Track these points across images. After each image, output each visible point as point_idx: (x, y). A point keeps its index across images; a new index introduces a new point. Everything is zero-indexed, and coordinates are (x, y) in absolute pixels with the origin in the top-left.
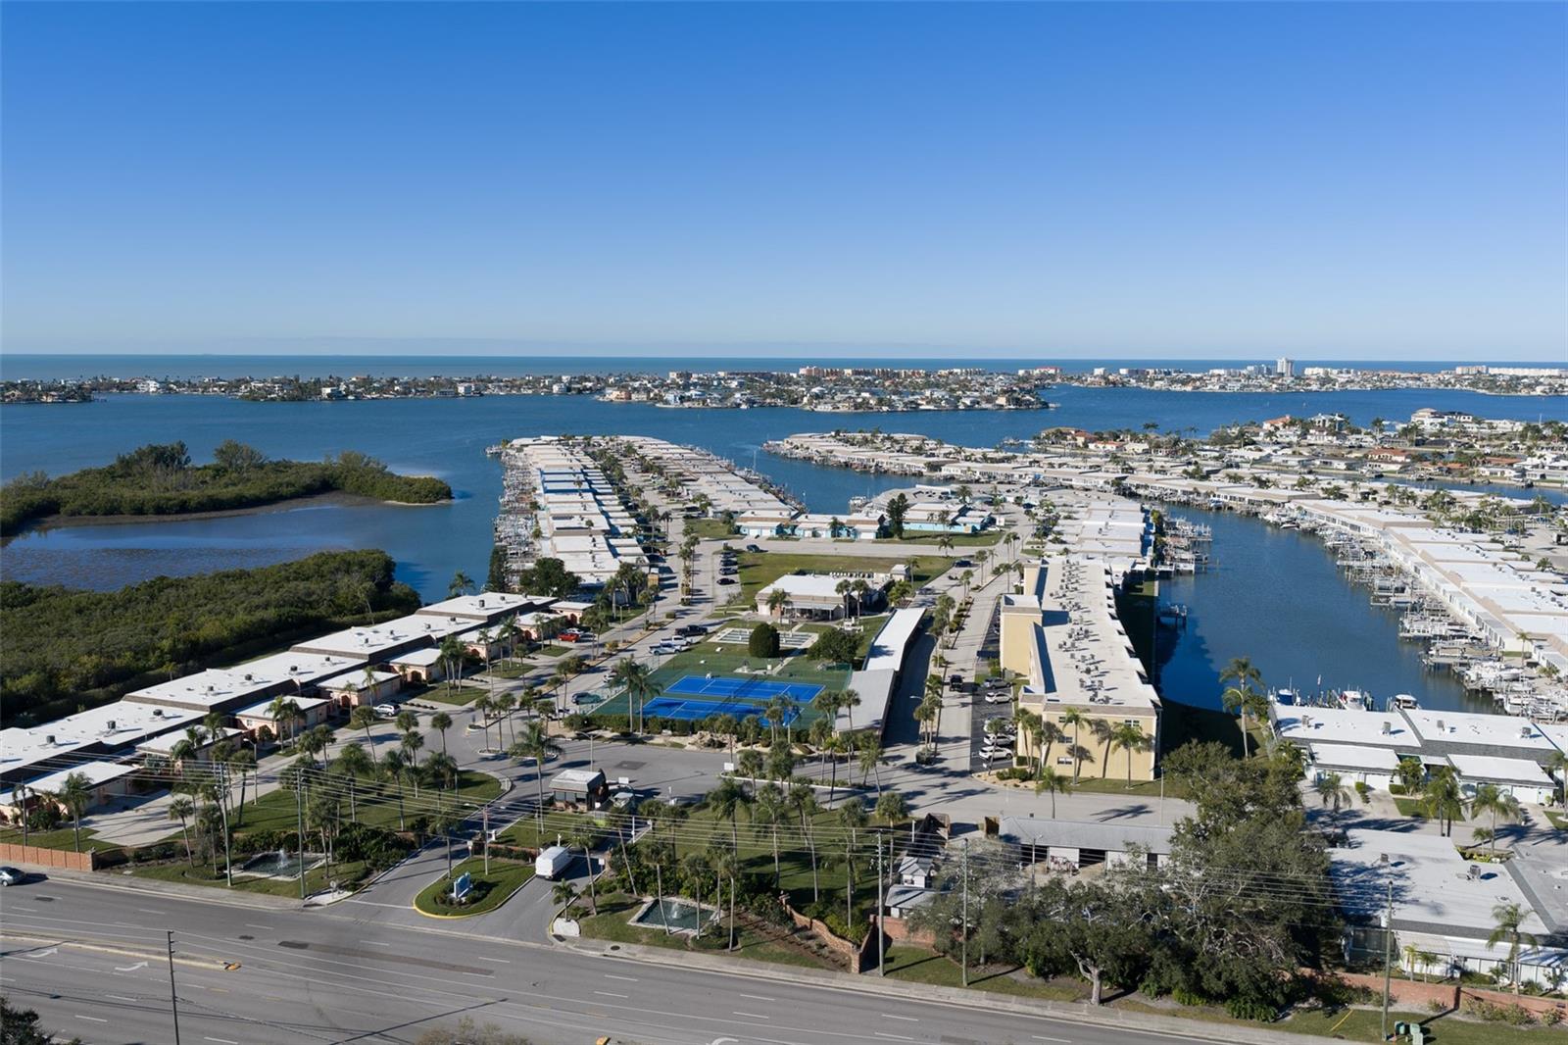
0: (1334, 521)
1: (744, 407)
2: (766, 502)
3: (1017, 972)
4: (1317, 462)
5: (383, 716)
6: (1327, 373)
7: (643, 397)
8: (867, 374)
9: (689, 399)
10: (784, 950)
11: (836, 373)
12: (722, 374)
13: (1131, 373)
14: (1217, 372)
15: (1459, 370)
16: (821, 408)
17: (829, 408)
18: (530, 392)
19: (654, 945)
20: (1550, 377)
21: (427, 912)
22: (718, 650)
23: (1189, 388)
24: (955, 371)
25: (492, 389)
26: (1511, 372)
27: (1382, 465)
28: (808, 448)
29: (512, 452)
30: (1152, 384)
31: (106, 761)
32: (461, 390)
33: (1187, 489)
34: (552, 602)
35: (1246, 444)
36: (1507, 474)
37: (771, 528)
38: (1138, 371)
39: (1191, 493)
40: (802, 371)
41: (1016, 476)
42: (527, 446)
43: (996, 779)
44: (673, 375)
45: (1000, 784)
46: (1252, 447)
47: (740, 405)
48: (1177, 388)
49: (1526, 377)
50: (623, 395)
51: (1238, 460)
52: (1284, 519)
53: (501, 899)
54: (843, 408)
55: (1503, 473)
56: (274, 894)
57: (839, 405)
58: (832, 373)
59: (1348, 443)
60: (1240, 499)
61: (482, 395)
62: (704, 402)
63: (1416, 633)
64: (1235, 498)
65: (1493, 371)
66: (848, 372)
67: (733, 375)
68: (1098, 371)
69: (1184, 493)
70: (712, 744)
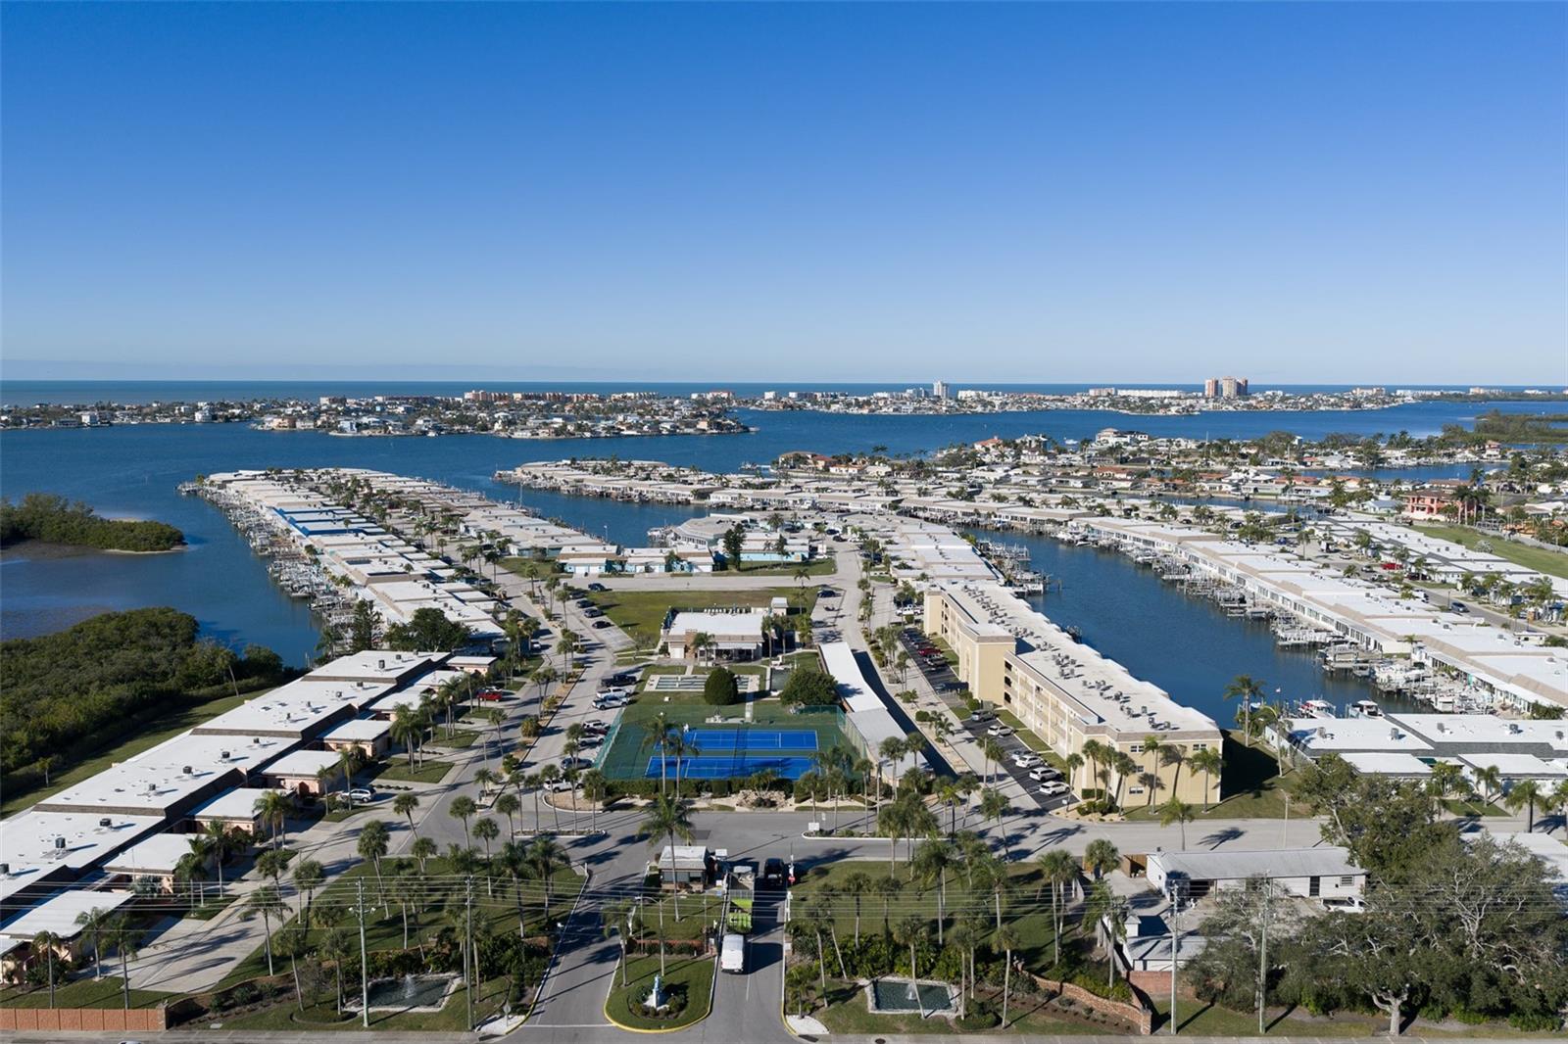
0: (1125, 537)
1: (432, 434)
2: (570, 536)
3: (1294, 1012)
4: (1054, 481)
5: (357, 803)
6: (978, 396)
7: (310, 425)
8: (539, 398)
9: (367, 426)
10: (1055, 1020)
11: (505, 398)
12: (380, 399)
13: (801, 396)
14: (880, 395)
15: (1092, 392)
16: (518, 435)
17: (527, 435)
18: (168, 420)
19: (919, 1032)
20: (1172, 398)
21: (637, 1027)
22: (667, 699)
23: (865, 411)
24: (629, 394)
25: (120, 419)
26: (1137, 393)
27: (1114, 483)
28: (552, 478)
29: (214, 489)
30: (828, 407)
31: (80, 889)
32: (86, 419)
33: (966, 510)
34: (448, 658)
35: (978, 465)
36: (1224, 489)
37: (600, 565)
38: (806, 393)
39: (972, 514)
40: (468, 396)
41: (791, 502)
42: (231, 481)
43: (1079, 815)
44: (324, 401)
45: (1084, 820)
46: (985, 468)
47: (427, 432)
48: (854, 411)
49: (1152, 398)
50: (286, 422)
51: (980, 480)
52: (1077, 537)
53: (706, 1002)
54: (543, 434)
55: (1221, 487)
56: (428, 1029)
57: (540, 431)
58: (501, 398)
59: (1060, 462)
60: (1022, 519)
61: (111, 425)
62: (386, 429)
63: (1292, 641)
64: (1016, 518)
65: (1122, 393)
66: (517, 396)
67: (394, 399)
68: (769, 395)
69: (964, 514)
70: (761, 803)
